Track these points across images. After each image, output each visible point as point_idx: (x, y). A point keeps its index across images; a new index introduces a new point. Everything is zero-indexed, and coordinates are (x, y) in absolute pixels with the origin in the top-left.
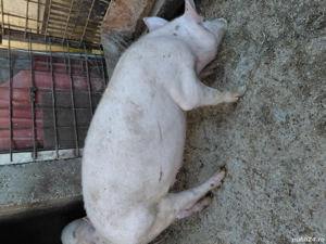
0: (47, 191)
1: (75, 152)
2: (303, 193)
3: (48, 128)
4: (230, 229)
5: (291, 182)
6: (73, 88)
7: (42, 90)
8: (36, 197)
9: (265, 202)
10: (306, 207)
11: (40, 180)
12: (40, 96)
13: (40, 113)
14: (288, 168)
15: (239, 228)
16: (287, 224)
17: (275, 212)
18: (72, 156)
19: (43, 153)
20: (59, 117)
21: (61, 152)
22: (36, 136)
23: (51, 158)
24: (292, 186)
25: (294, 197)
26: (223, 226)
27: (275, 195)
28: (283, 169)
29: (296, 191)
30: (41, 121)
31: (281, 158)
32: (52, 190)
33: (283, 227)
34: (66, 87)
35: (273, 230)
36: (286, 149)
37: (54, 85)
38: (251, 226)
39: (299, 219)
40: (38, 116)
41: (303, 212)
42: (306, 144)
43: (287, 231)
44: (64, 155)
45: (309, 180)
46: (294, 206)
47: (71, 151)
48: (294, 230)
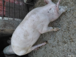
0: (5, 27)
1: (13, 19)
2: (72, 29)
3: (7, 12)
4: (50, 40)
5: (69, 27)
6: (14, 3)
7: (6, 2)
8: (2, 28)
9: (61, 33)
10: (72, 33)
11: (3, 24)
12: (5, 3)
13: (5, 8)
14: (69, 23)
15: (53, 39)
16: (66, 38)
17: (63, 35)
18: (12, 20)
19: (5, 18)
20: (10, 9)
21: (10, 18)
22: (3, 13)
23: (7, 19)
24: (69, 28)
25: (69, 30)
26: (49, 39)
27: (64, 30)
28: (67, 23)
29: (70, 29)
30: (5, 10)
31: (67, 21)
32: (6, 27)
33: (65, 39)
34: (12, 3)
35: (62, 39)
36: (69, 18)
37: (9, 1)
38: (56, 39)
39: (69, 36)
40: (4, 8)
41: (71, 34)
42: (75, 16)
43: (66, 39)
44: (10, 19)
45: (74, 26)
46: (69, 33)
47: (12, 19)
48: (68, 39)
